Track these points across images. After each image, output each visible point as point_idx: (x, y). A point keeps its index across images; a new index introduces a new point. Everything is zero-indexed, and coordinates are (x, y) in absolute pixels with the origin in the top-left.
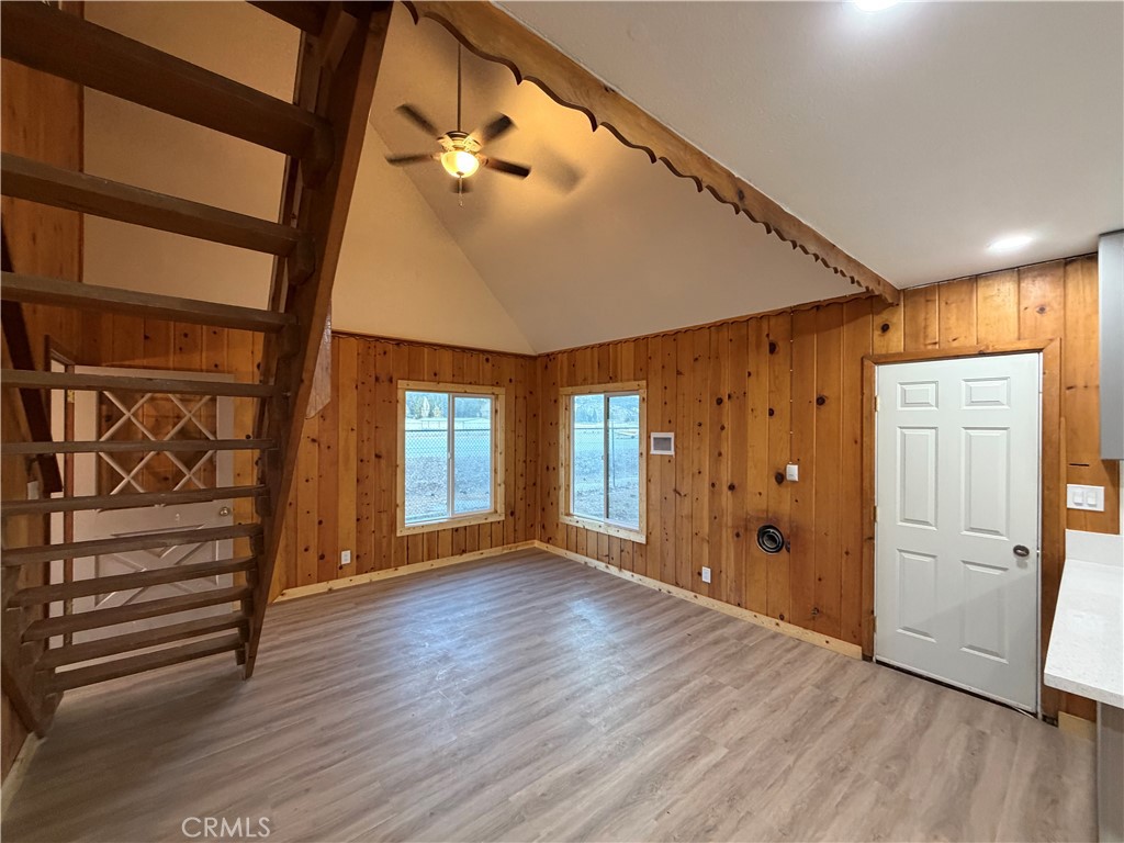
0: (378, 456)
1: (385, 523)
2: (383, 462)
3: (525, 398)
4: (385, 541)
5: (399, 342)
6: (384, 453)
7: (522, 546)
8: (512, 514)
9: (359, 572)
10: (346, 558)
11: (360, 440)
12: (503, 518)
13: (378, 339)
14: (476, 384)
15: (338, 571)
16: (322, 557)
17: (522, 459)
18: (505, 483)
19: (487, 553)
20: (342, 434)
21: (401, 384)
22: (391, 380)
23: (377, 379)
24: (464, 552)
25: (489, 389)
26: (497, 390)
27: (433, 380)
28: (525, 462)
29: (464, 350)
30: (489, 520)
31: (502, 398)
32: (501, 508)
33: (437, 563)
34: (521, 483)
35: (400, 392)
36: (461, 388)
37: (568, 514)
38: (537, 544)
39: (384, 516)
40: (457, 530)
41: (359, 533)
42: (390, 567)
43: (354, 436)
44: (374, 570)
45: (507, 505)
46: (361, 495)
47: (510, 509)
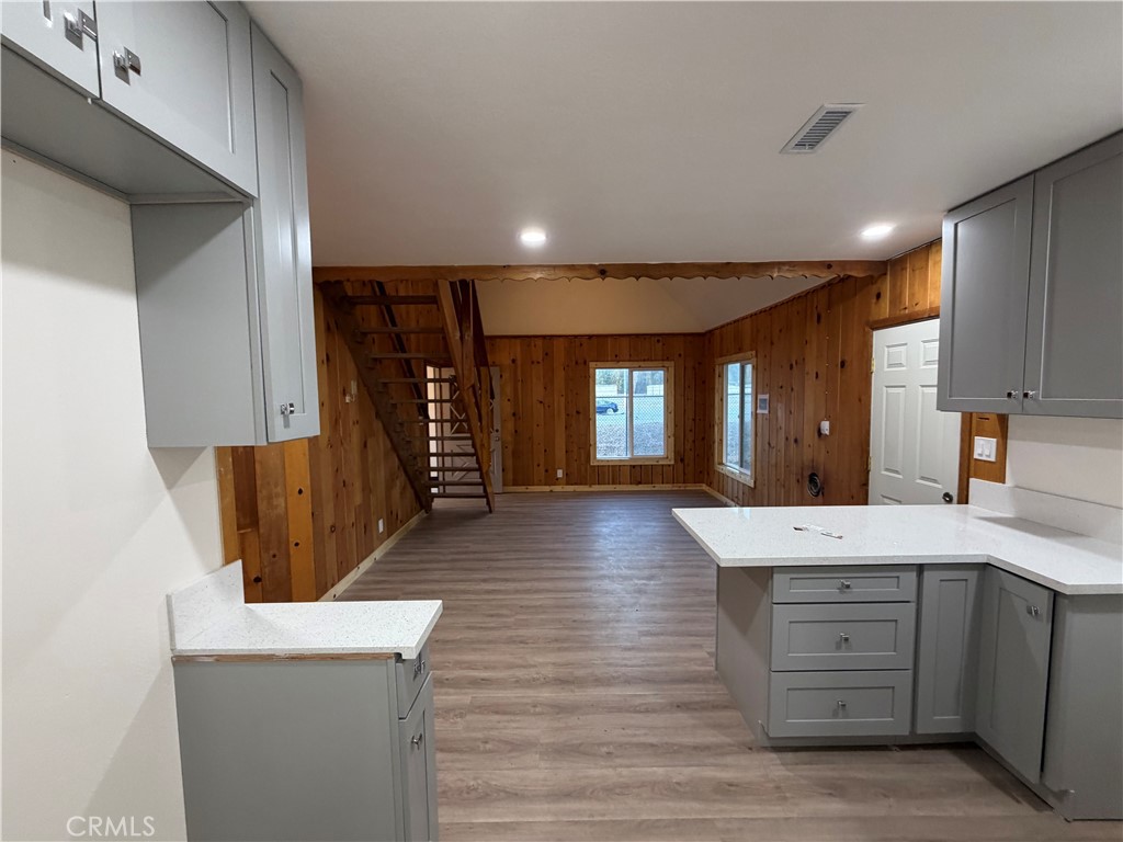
0: (578, 412)
1: (583, 456)
2: (581, 416)
3: (694, 368)
4: (583, 469)
5: (590, 337)
6: (581, 410)
7: (691, 487)
8: (682, 460)
9: (568, 484)
10: (560, 474)
11: (567, 402)
12: (672, 462)
13: (576, 336)
14: (648, 360)
15: (555, 481)
16: (546, 471)
17: (691, 417)
18: (674, 435)
19: (659, 487)
20: (556, 399)
21: (592, 364)
22: (585, 363)
23: (577, 363)
24: (640, 483)
25: (660, 363)
26: (666, 363)
27: (615, 360)
28: (694, 420)
29: (637, 335)
30: (661, 463)
31: (672, 370)
32: (672, 455)
33: (619, 488)
34: (690, 437)
35: (591, 370)
36: (636, 364)
37: (721, 464)
38: (704, 487)
39: (582, 451)
40: (634, 466)
41: (567, 459)
42: (586, 484)
43: (563, 399)
44: (576, 484)
45: (676, 452)
46: (569, 437)
47: (680, 456)
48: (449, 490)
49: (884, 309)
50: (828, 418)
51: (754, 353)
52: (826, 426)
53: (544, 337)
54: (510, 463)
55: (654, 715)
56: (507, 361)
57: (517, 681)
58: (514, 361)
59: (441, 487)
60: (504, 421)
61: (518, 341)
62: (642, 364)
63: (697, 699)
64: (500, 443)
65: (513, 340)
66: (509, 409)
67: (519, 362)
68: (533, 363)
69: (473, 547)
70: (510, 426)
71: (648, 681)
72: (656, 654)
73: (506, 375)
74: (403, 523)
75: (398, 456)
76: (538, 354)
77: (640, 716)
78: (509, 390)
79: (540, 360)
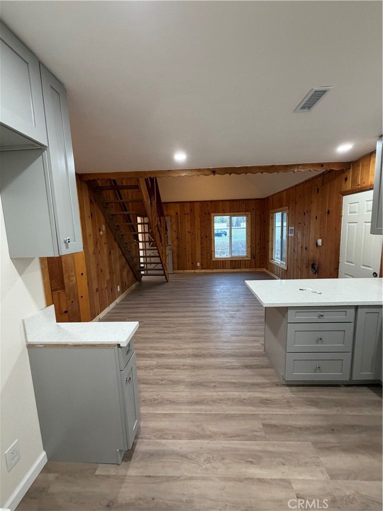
0: (206, 237)
1: (209, 256)
2: (208, 238)
3: (260, 215)
4: (209, 262)
5: (211, 201)
6: (208, 235)
7: (258, 270)
8: (254, 258)
9: (202, 269)
10: (198, 264)
11: (201, 232)
12: (250, 259)
13: (205, 201)
14: (239, 212)
15: (196, 268)
16: (192, 263)
17: (259, 238)
18: (251, 246)
19: (243, 270)
20: (196, 230)
21: (212, 214)
22: (209, 213)
23: (205, 214)
24: (235, 268)
25: (244, 213)
26: (247, 213)
27: (223, 212)
28: (260, 239)
29: (234, 200)
30: (244, 259)
31: (250, 216)
32: (249, 256)
33: (225, 270)
34: (258, 247)
35: (212, 217)
36: (233, 214)
37: (272, 259)
38: (264, 270)
39: (208, 254)
40: (232, 261)
41: (202, 258)
42: (210, 269)
43: (199, 231)
44: (206, 269)
45: (252, 254)
46: (202, 248)
47: (253, 256)
48: (149, 272)
49: (349, 186)
50: (321, 238)
51: (288, 207)
52: (320, 242)
53: (190, 202)
54: (176, 260)
55: (236, 370)
56: (173, 214)
57: (176, 355)
58: (177, 213)
59: (146, 271)
60: (173, 241)
61: (179, 204)
62: (235, 213)
63: (255, 363)
64: (171, 251)
65: (176, 204)
66: (174, 234)
67: (179, 214)
68: (185, 214)
69: (159, 298)
70: (176, 243)
71: (234, 356)
72: (238, 344)
73: (173, 220)
74: (128, 287)
75: (125, 258)
76: (187, 210)
77: (230, 370)
78: (174, 227)
79: (189, 212)
